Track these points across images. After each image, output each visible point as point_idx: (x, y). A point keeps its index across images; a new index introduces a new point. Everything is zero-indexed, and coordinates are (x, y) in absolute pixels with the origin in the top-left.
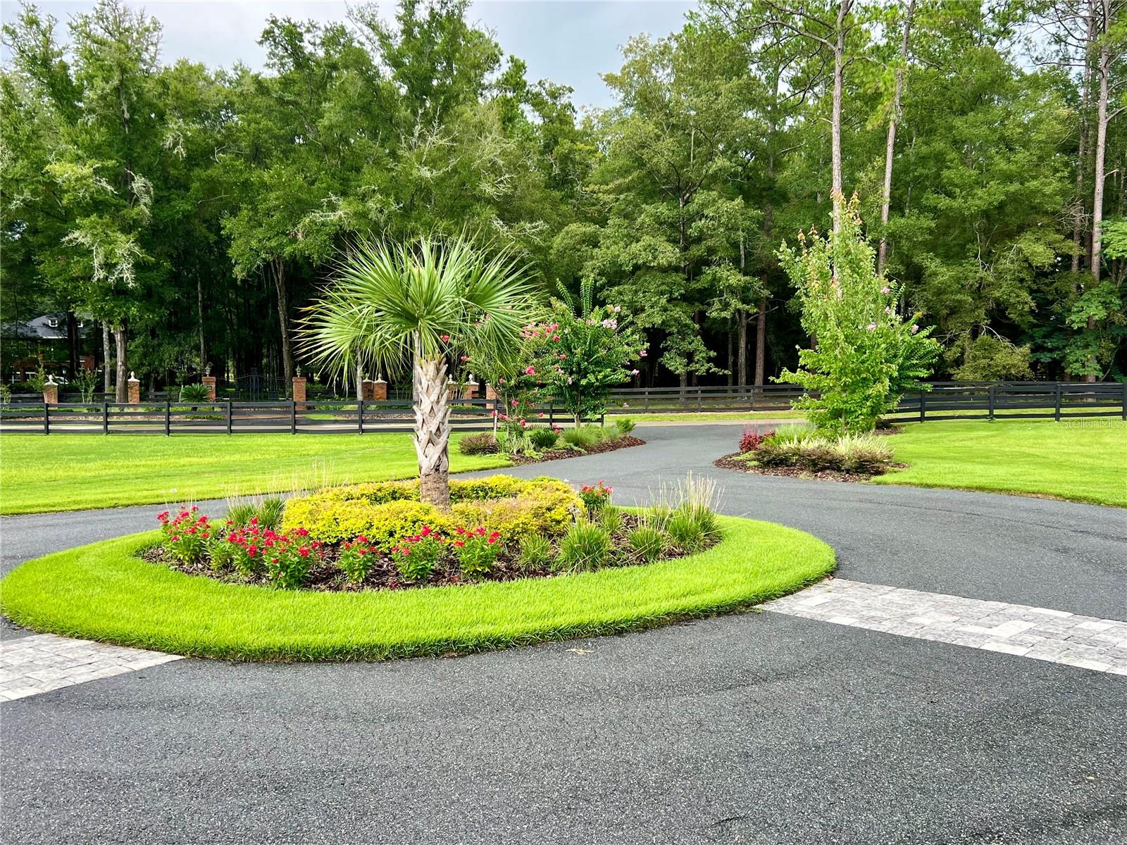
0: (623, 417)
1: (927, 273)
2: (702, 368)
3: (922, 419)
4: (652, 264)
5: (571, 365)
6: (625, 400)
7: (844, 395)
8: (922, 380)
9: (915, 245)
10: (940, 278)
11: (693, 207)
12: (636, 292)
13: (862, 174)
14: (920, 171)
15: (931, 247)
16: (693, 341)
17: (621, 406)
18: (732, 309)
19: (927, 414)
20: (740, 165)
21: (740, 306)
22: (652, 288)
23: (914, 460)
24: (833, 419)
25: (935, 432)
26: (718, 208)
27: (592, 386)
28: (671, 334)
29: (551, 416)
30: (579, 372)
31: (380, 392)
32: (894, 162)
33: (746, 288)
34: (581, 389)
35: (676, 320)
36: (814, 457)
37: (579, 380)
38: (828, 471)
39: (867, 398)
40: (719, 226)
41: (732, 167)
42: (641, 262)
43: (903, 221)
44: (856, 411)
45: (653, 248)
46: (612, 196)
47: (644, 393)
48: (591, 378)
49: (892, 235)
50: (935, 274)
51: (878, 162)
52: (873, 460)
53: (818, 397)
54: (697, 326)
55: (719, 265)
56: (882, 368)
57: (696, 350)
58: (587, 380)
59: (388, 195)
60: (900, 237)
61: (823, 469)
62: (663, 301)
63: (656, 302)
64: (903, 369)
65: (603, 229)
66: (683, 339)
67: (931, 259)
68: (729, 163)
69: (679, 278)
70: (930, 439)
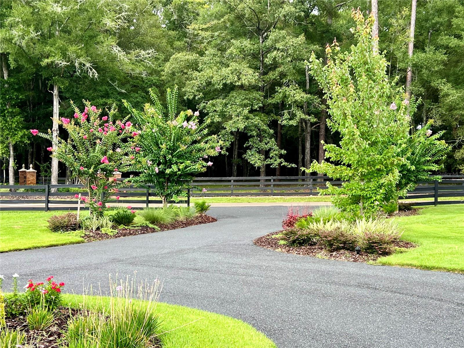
0: (200, 200)
1: (442, 94)
2: (276, 163)
3: (435, 203)
4: (237, 84)
5: (159, 158)
6: (205, 186)
7: (362, 183)
8: (434, 173)
9: (433, 74)
10: (451, 98)
11: (268, 43)
12: (226, 105)
13: (394, 21)
14: (437, 19)
15: (444, 75)
16: (268, 142)
17: (201, 191)
18: (297, 119)
19: (440, 199)
20: (303, 11)
21: (303, 116)
22: (238, 101)
23: (421, 240)
24: (353, 203)
25: (444, 214)
26: (287, 43)
27: (176, 175)
28: (252, 136)
29: (148, 198)
30: (165, 163)
31: (31, 178)
32: (417, 12)
33: (309, 104)
34: (167, 177)
35: (256, 126)
36: (330, 239)
37: (165, 169)
38: (342, 251)
39: (380, 187)
40: (287, 57)
41: (296, 12)
42: (228, 82)
43: (423, 55)
44: (371, 197)
45: (238, 72)
46: (208, 33)
47: (230, 181)
48: (174, 168)
49: (415, 65)
50: (447, 95)
51: (405, 11)
52: (381, 242)
53: (339, 185)
54: (272, 131)
55: (288, 86)
56: (394, 161)
57: (270, 149)
58: (170, 170)
59: (29, 26)
60: (422, 67)
61: (338, 249)
62: (246, 111)
63: (240, 112)
64: (419, 164)
65: (201, 58)
66: (261, 141)
67: (444, 83)
68: (294, 9)
69: (258, 95)
70: (440, 219)
